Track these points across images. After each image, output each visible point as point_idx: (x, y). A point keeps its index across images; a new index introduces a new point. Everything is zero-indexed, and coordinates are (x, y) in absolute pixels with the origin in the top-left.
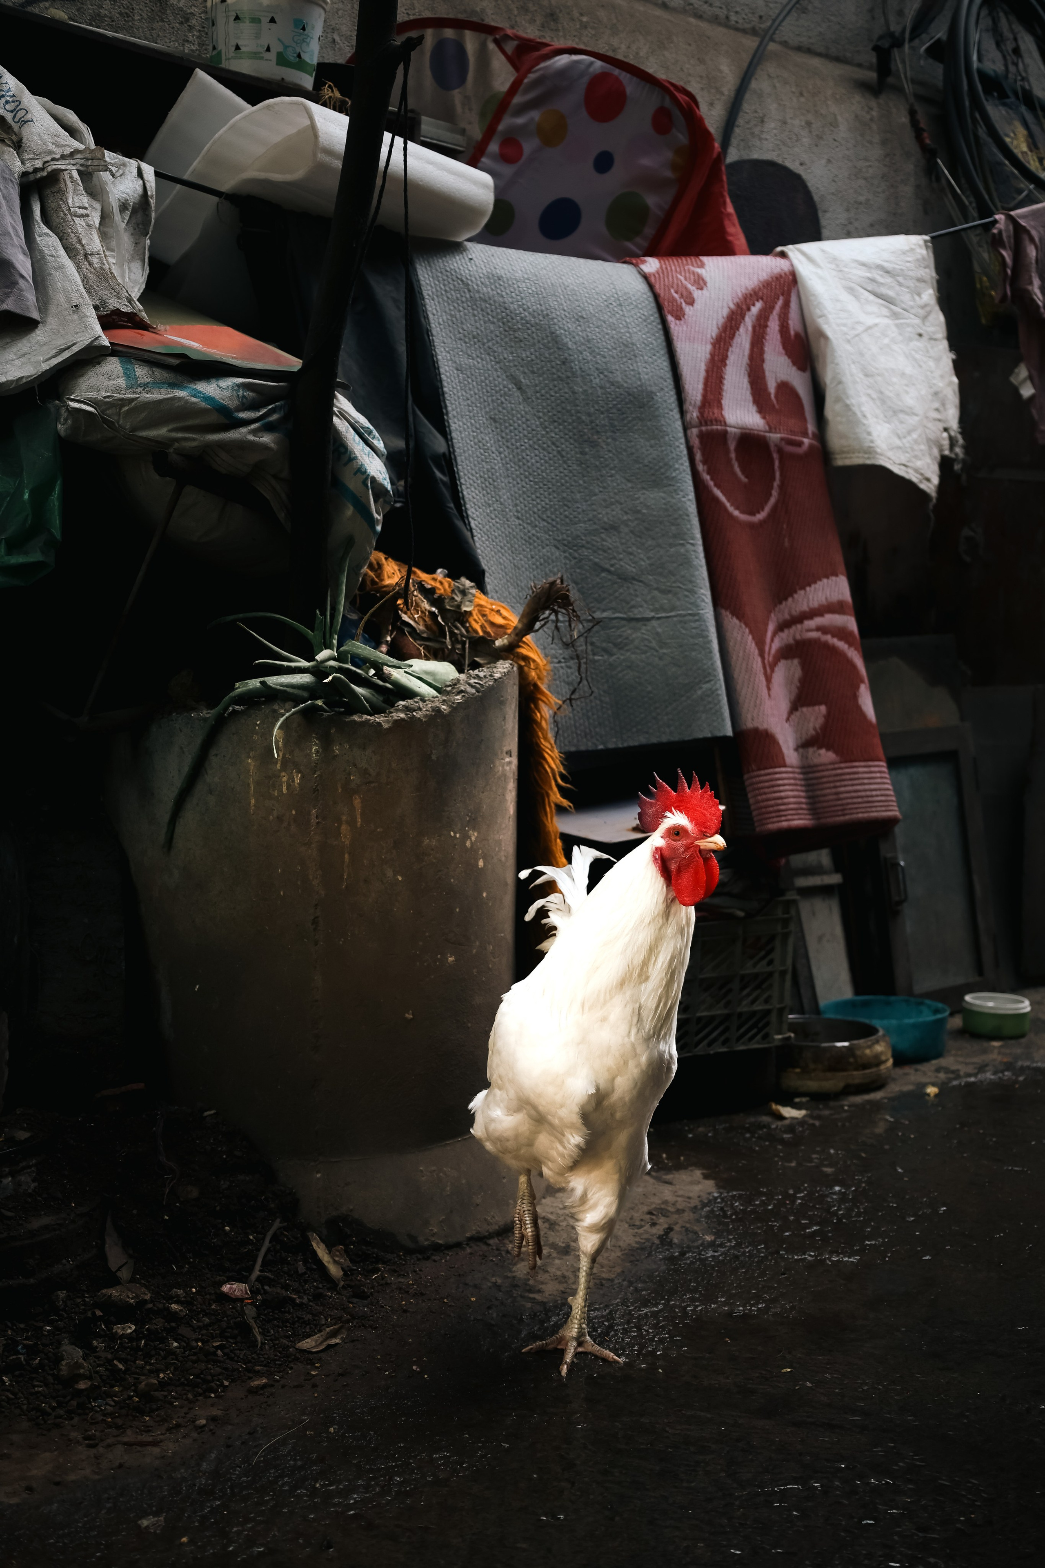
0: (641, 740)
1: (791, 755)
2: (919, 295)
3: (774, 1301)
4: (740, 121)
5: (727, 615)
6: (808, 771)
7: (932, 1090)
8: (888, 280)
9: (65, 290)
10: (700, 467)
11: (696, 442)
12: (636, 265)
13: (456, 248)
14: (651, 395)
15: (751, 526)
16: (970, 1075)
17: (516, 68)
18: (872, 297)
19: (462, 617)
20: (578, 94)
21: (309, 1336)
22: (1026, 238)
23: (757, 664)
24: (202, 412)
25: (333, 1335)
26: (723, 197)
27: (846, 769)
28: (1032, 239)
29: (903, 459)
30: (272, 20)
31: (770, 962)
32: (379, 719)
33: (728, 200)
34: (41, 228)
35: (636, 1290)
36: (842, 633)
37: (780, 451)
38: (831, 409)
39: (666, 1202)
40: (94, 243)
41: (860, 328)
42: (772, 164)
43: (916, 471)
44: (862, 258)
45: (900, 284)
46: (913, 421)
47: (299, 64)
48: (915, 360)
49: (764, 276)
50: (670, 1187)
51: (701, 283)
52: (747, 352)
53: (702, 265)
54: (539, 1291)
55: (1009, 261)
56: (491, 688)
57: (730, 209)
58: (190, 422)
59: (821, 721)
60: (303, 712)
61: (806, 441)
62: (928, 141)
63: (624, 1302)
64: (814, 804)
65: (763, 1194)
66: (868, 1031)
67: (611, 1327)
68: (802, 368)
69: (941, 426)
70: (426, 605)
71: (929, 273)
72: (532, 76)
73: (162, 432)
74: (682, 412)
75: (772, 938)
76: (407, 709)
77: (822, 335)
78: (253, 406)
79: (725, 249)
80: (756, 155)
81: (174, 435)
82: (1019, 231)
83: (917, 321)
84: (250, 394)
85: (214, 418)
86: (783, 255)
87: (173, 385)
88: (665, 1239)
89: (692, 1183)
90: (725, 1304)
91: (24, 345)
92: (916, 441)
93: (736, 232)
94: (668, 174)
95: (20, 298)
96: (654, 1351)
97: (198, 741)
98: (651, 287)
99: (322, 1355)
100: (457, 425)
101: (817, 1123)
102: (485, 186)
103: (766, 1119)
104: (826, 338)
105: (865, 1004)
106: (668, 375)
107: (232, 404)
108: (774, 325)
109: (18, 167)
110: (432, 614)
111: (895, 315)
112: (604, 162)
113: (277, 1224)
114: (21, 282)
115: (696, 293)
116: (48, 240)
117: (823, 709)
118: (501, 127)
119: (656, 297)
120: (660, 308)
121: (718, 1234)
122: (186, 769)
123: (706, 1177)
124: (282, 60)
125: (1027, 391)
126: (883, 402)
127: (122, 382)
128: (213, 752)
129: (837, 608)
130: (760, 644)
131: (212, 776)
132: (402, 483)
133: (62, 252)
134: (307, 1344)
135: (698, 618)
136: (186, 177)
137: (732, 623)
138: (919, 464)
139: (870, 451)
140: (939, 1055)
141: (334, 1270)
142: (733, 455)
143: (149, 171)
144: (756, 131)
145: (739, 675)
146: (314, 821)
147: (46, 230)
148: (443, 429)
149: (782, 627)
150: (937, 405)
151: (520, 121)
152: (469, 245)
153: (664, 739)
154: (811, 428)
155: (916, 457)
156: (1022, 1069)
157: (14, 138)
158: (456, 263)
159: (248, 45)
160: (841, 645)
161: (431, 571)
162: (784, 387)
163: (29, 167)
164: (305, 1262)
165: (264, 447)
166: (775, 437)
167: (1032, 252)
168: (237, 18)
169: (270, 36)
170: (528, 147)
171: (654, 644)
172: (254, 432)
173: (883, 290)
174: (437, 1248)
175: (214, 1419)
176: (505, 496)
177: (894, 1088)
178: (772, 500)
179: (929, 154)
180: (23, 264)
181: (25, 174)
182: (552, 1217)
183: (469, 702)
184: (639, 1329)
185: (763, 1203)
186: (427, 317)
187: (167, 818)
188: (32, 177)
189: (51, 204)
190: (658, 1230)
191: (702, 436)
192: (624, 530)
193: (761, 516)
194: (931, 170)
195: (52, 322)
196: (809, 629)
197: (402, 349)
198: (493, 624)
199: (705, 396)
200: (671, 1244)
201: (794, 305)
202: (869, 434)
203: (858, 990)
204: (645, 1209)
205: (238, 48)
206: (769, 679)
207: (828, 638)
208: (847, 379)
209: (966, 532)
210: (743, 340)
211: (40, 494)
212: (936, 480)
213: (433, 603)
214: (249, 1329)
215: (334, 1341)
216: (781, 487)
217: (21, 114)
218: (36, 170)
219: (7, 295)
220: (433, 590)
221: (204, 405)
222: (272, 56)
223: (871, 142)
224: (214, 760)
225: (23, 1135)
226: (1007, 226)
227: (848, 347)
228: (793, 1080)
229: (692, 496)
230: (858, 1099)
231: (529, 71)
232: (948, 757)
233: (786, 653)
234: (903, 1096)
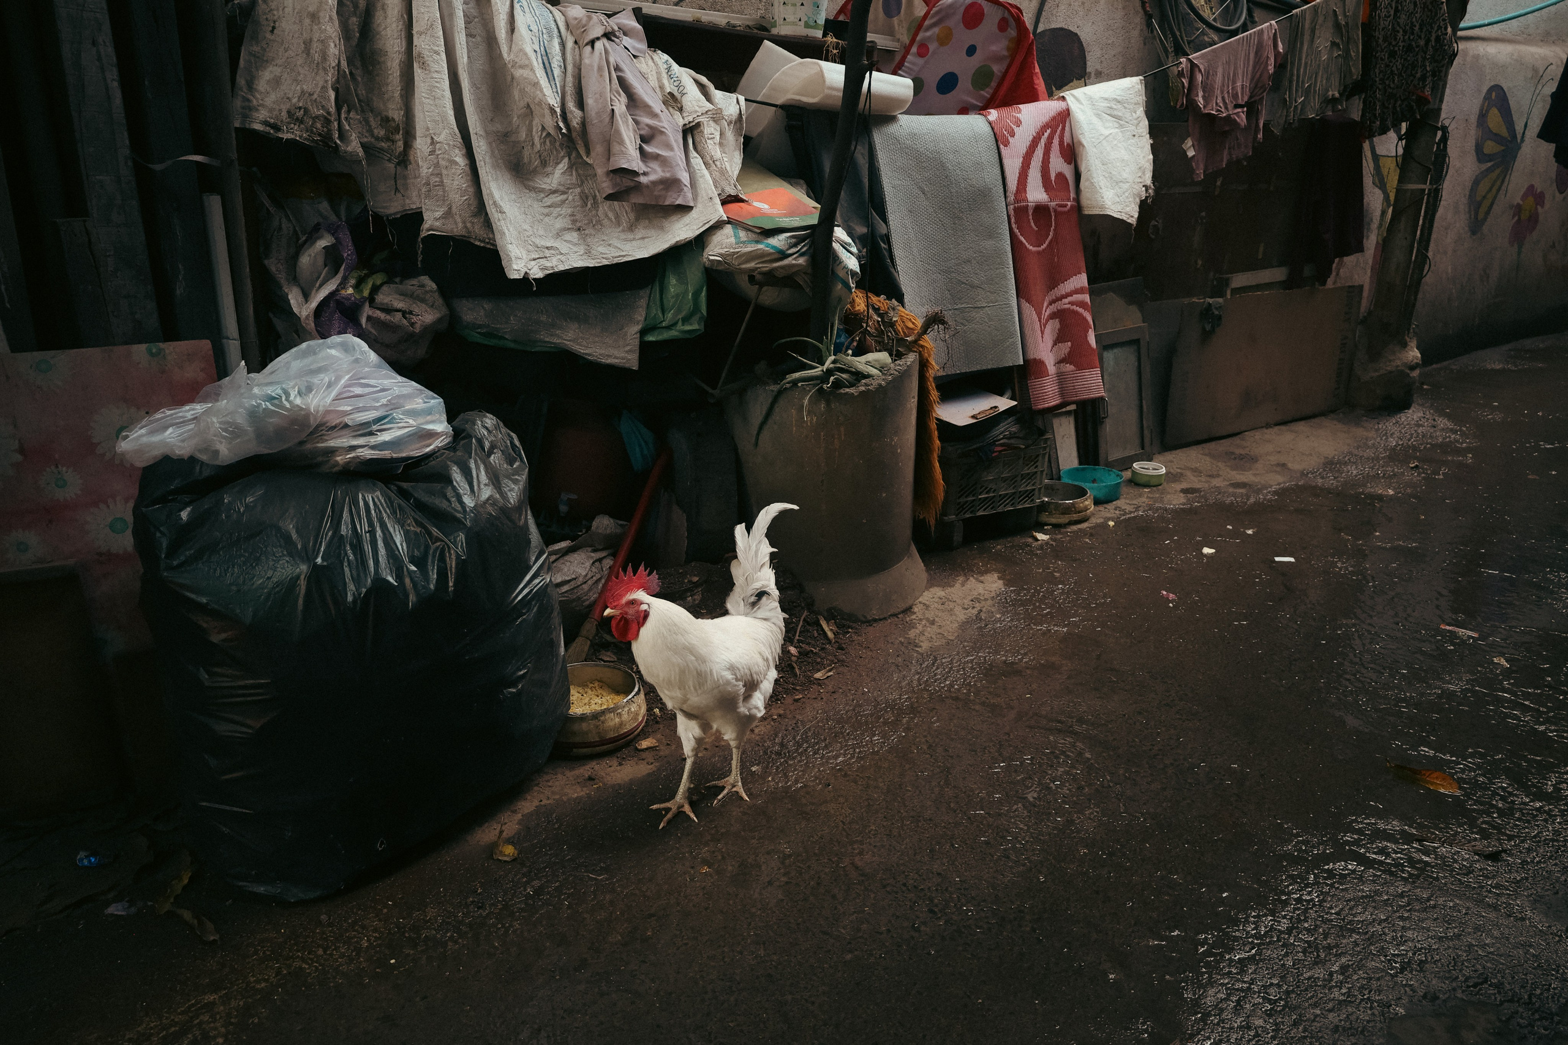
0: (978, 368)
1: (1051, 369)
2: (1135, 112)
3: (1026, 654)
4: (1046, 8)
5: (1023, 301)
6: (1060, 375)
7: (1111, 523)
8: (1119, 106)
9: (705, 189)
10: (1014, 226)
11: (1012, 213)
12: (985, 116)
13: (892, 119)
14: (990, 190)
15: (1038, 253)
16: (1131, 512)
17: (928, 5)
18: (1109, 118)
19: (892, 324)
20: (959, 16)
21: (819, 671)
22: (1197, 70)
23: (1037, 326)
24: (770, 254)
25: (830, 671)
26: (1034, 64)
27: (1079, 373)
28: (1200, 71)
29: (1119, 208)
30: (802, 4)
31: (1036, 467)
32: (851, 390)
33: (1036, 65)
34: (693, 154)
35: (964, 646)
36: (1082, 304)
37: (1055, 211)
38: (1083, 184)
39: (979, 594)
40: (717, 153)
41: (1102, 138)
42: (1062, 29)
43: (1126, 214)
44: (1106, 96)
45: (1125, 108)
46: (1126, 186)
47: (816, 26)
48: (1130, 150)
49: (1052, 113)
50: (982, 585)
51: (1018, 123)
52: (1041, 159)
53: (1020, 112)
54: (920, 647)
55: (1186, 85)
56: (906, 371)
57: (1037, 70)
58: (766, 259)
59: (1068, 350)
60: (818, 390)
61: (1069, 203)
62: (1148, 9)
63: (958, 654)
64: (1062, 392)
65: (1025, 589)
66: (1082, 493)
67: (951, 668)
68: (1069, 163)
69: (1141, 185)
70: (876, 317)
71: (1142, 98)
72: (935, 10)
73: (752, 265)
74: (1006, 197)
75: (1038, 456)
76: (866, 385)
77: (1081, 144)
78: (795, 245)
79: (1033, 98)
80: (1053, 26)
81: (758, 266)
82: (1193, 66)
83: (1133, 128)
84: (794, 240)
85: (776, 256)
86: (1063, 98)
87: (757, 242)
88: (978, 617)
89: (993, 582)
90: (1003, 655)
91: (688, 218)
92: (1127, 197)
93: (1040, 84)
94: (1005, 53)
95: (685, 196)
96: (970, 682)
97: (770, 400)
98: (993, 129)
99: (826, 681)
100: (891, 217)
101: (1054, 543)
102: (909, 87)
103: (1030, 540)
104: (1084, 146)
105: (1083, 469)
106: (1000, 178)
107: (784, 248)
108: (1056, 141)
109: (681, 122)
110: (878, 321)
111: (1121, 126)
112: (971, 51)
113: (806, 613)
114: (685, 188)
115: (1016, 129)
116: (696, 160)
117: (1069, 343)
118: (918, 38)
119: (995, 134)
120: (997, 141)
121: (1003, 614)
122: (764, 412)
123: (999, 578)
124: (807, 26)
125: (1191, 153)
126: (1111, 178)
127: (733, 240)
128: (776, 405)
129: (1080, 291)
130: (1039, 315)
131: (776, 416)
132: (865, 250)
133: (703, 167)
134: (818, 675)
135: (1009, 306)
136: (759, 99)
137: (1026, 305)
138: (1128, 209)
139: (1102, 207)
140: (1117, 499)
141: (830, 635)
142: (1031, 217)
143: (742, 99)
144: (1054, 12)
145: (1027, 331)
146: (822, 438)
147: (696, 154)
148: (885, 220)
149: (1050, 304)
150: (1140, 174)
151: (928, 34)
152: (900, 116)
153: (989, 367)
154: (1072, 195)
155: (1127, 206)
156: (1157, 510)
157: (679, 105)
158: (892, 129)
159: (791, 18)
160: (1081, 310)
161: (878, 295)
162: (1060, 176)
163: (686, 121)
164: (817, 631)
165: (800, 265)
166: (1053, 204)
167: (1199, 78)
168: (784, 3)
169: (801, 12)
170: (932, 47)
171: (986, 320)
172: (795, 259)
173: (1116, 113)
174: (875, 620)
175: (780, 715)
176: (915, 250)
177: (1094, 521)
178: (1050, 237)
179: (1149, 17)
180: (685, 177)
181: (685, 125)
182: (927, 603)
183: (895, 380)
184: (964, 669)
185: (1025, 595)
186: (878, 162)
187: (755, 432)
188: (688, 126)
189: (697, 139)
190: (975, 612)
191: (1015, 209)
192: (974, 262)
193: (1045, 246)
194: (1149, 25)
195: (699, 206)
196: (1065, 304)
197: (866, 181)
198: (908, 328)
199: (1017, 188)
200: (981, 619)
201: (1067, 129)
202: (1102, 198)
203: (1080, 463)
204: (970, 598)
205: (785, 19)
206: (1042, 333)
207: (1074, 307)
208: (1093, 168)
209: (1153, 223)
210: (1039, 152)
211: (696, 295)
212: (1136, 215)
213: (879, 315)
214: (794, 668)
215: (831, 673)
216: (1054, 230)
217: (681, 88)
218: (690, 122)
219: (679, 196)
220: (879, 309)
221: (772, 251)
222: (802, 23)
223: (1117, 9)
224: (777, 410)
225: (695, 579)
226: (1187, 66)
227: (1094, 150)
228: (1044, 517)
229: (1009, 242)
230: (1075, 528)
231: (934, 6)
232: (1136, 342)
233: (1053, 316)
234: (1097, 526)
